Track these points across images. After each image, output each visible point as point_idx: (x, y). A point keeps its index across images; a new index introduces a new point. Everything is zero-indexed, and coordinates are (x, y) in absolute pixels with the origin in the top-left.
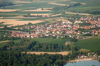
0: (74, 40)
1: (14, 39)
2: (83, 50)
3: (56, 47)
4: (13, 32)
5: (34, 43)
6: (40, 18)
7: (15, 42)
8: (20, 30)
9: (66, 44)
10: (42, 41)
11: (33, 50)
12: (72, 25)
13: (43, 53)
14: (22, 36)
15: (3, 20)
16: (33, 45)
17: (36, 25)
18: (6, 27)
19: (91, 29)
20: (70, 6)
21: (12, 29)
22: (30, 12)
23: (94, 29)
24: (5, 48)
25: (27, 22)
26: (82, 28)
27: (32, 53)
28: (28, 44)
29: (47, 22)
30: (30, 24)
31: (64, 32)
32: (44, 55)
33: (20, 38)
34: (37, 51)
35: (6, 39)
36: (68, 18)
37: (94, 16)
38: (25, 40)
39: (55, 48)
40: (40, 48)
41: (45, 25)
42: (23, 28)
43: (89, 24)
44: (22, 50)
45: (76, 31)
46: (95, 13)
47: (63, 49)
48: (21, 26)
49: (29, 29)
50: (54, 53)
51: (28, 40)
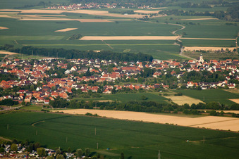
19: (16, 89)
23: (22, 88)
37: (24, 58)
46: (26, 51)
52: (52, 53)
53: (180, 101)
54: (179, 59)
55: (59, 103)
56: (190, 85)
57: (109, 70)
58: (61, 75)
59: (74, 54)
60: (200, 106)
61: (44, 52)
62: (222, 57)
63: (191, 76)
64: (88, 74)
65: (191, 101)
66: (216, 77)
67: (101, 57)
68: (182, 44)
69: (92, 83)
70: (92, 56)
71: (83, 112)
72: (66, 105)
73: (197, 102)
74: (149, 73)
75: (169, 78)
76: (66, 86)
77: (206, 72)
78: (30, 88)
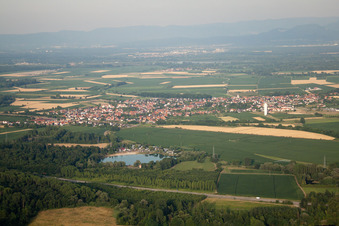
0: (116, 129)
1: (37, 126)
2: (126, 142)
3: (92, 138)
4: (37, 118)
5: (64, 132)
6: (72, 100)
7: (39, 130)
8: (46, 115)
9: (105, 134)
10: (74, 130)
11: (62, 142)
12: (114, 110)
13: (75, 145)
14: (48, 123)
15: (25, 103)
16: (62, 135)
17: (67, 109)
18: (27, 112)
19: (138, 115)
20: (113, 86)
21: (35, 113)
22: (60, 93)
23: (141, 115)
24: (26, 138)
25: (55, 106)
26: (126, 113)
27: (61, 145)
28: (55, 133)
29: (82, 106)
30: (59, 108)
31: (104, 119)
32: (76, 147)
33: (45, 126)
34: (67, 142)
35: (28, 126)
36: (109, 100)
37: (142, 99)
38: (52, 128)
39: (90, 138)
40: (71, 139)
41: (78, 109)
42: (51, 114)
43: (136, 109)
44: (48, 141)
45: (119, 117)
46: (143, 95)
47: (101, 140)
48: (47, 111)
49: (58, 114)
50: (89, 145)
51: (56, 128)
52: (157, 95)
53: (226, 119)
54: (226, 97)
55: (161, 122)
56: (232, 110)
57: (188, 104)
58: (162, 107)
59: (169, 96)
60: (237, 121)
61: (153, 95)
62: (249, 95)
63: (233, 106)
64: (177, 106)
65: (231, 119)
66: (245, 106)
67: (183, 97)
68: (228, 89)
69: (179, 111)
70: (178, 96)
71: (173, 126)
72: (165, 123)
73: (235, 119)
74: (209, 105)
75: (220, 107)
76: (165, 112)
77: (240, 103)
78: (145, 115)
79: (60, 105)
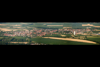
0: (30, 38)
1: (5, 36)
2: (33, 42)
3: (23, 40)
4: (5, 34)
5: (14, 39)
6: (17, 28)
7: (6, 38)
8: (8, 33)
9: (27, 39)
10: (17, 38)
11: (13, 41)
12: (29, 32)
13: (17, 43)
14: (9, 35)
15: (1, 29)
16: (13, 39)
17: (15, 31)
18: (2, 32)
19: (37, 34)
20: (29, 25)
21: (4, 32)
22: (13, 26)
23: (38, 34)
24: (1, 40)
25: (11, 30)
26: (33, 33)
27: (13, 42)
28: (11, 39)
29: (19, 30)
30: (12, 31)
31: (26, 35)
32: (18, 43)
33: (8, 36)
34: (15, 42)
35: (2, 36)
36: (28, 29)
37: (38, 29)
38: (10, 37)
39: (22, 41)
40: (16, 40)
41: (18, 31)
42: (9, 32)
43: (36, 32)
44: (9, 41)
45: (31, 34)
47: (25, 41)
48: (8, 32)
49: (12, 33)
50: (22, 43)
51: (11, 37)
52: (42, 28)
54: (63, 29)
55: (43, 36)
56: (64, 33)
57: (51, 31)
59: (46, 28)
60: (66, 37)
61: (41, 28)
62: (69, 29)
64: (48, 31)
65: (64, 36)
66: (69, 32)
67: (50, 29)
68: (63, 27)
69: (49, 33)
71: (47, 37)
72: (45, 36)
73: (66, 36)
74: (58, 31)
75: (61, 32)
76: (45, 33)
77: (67, 31)
78: (39, 34)
79: (13, 30)
